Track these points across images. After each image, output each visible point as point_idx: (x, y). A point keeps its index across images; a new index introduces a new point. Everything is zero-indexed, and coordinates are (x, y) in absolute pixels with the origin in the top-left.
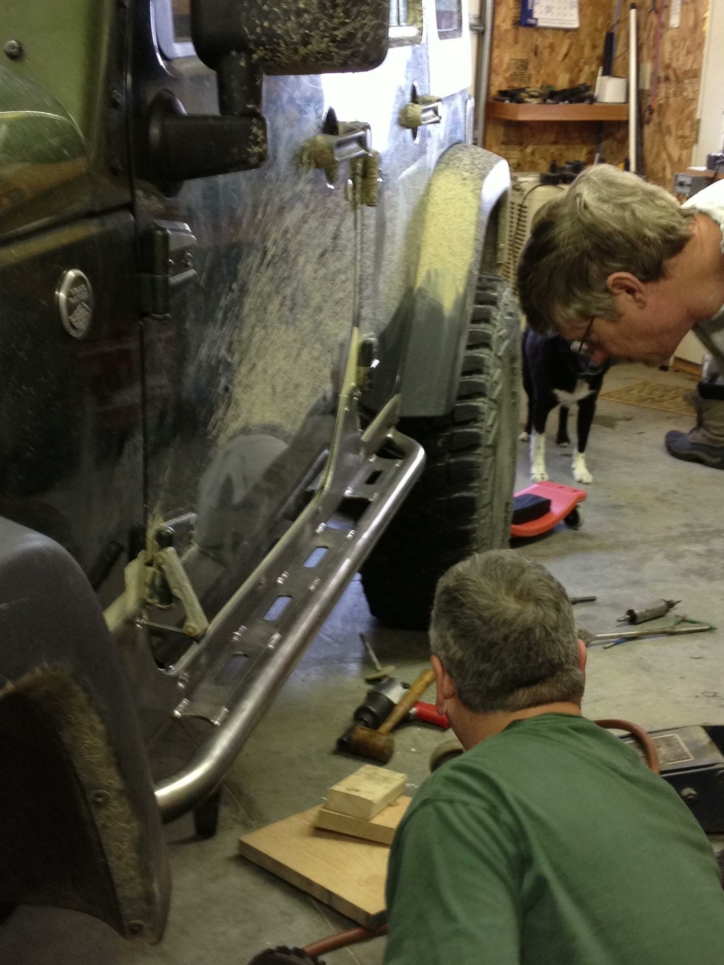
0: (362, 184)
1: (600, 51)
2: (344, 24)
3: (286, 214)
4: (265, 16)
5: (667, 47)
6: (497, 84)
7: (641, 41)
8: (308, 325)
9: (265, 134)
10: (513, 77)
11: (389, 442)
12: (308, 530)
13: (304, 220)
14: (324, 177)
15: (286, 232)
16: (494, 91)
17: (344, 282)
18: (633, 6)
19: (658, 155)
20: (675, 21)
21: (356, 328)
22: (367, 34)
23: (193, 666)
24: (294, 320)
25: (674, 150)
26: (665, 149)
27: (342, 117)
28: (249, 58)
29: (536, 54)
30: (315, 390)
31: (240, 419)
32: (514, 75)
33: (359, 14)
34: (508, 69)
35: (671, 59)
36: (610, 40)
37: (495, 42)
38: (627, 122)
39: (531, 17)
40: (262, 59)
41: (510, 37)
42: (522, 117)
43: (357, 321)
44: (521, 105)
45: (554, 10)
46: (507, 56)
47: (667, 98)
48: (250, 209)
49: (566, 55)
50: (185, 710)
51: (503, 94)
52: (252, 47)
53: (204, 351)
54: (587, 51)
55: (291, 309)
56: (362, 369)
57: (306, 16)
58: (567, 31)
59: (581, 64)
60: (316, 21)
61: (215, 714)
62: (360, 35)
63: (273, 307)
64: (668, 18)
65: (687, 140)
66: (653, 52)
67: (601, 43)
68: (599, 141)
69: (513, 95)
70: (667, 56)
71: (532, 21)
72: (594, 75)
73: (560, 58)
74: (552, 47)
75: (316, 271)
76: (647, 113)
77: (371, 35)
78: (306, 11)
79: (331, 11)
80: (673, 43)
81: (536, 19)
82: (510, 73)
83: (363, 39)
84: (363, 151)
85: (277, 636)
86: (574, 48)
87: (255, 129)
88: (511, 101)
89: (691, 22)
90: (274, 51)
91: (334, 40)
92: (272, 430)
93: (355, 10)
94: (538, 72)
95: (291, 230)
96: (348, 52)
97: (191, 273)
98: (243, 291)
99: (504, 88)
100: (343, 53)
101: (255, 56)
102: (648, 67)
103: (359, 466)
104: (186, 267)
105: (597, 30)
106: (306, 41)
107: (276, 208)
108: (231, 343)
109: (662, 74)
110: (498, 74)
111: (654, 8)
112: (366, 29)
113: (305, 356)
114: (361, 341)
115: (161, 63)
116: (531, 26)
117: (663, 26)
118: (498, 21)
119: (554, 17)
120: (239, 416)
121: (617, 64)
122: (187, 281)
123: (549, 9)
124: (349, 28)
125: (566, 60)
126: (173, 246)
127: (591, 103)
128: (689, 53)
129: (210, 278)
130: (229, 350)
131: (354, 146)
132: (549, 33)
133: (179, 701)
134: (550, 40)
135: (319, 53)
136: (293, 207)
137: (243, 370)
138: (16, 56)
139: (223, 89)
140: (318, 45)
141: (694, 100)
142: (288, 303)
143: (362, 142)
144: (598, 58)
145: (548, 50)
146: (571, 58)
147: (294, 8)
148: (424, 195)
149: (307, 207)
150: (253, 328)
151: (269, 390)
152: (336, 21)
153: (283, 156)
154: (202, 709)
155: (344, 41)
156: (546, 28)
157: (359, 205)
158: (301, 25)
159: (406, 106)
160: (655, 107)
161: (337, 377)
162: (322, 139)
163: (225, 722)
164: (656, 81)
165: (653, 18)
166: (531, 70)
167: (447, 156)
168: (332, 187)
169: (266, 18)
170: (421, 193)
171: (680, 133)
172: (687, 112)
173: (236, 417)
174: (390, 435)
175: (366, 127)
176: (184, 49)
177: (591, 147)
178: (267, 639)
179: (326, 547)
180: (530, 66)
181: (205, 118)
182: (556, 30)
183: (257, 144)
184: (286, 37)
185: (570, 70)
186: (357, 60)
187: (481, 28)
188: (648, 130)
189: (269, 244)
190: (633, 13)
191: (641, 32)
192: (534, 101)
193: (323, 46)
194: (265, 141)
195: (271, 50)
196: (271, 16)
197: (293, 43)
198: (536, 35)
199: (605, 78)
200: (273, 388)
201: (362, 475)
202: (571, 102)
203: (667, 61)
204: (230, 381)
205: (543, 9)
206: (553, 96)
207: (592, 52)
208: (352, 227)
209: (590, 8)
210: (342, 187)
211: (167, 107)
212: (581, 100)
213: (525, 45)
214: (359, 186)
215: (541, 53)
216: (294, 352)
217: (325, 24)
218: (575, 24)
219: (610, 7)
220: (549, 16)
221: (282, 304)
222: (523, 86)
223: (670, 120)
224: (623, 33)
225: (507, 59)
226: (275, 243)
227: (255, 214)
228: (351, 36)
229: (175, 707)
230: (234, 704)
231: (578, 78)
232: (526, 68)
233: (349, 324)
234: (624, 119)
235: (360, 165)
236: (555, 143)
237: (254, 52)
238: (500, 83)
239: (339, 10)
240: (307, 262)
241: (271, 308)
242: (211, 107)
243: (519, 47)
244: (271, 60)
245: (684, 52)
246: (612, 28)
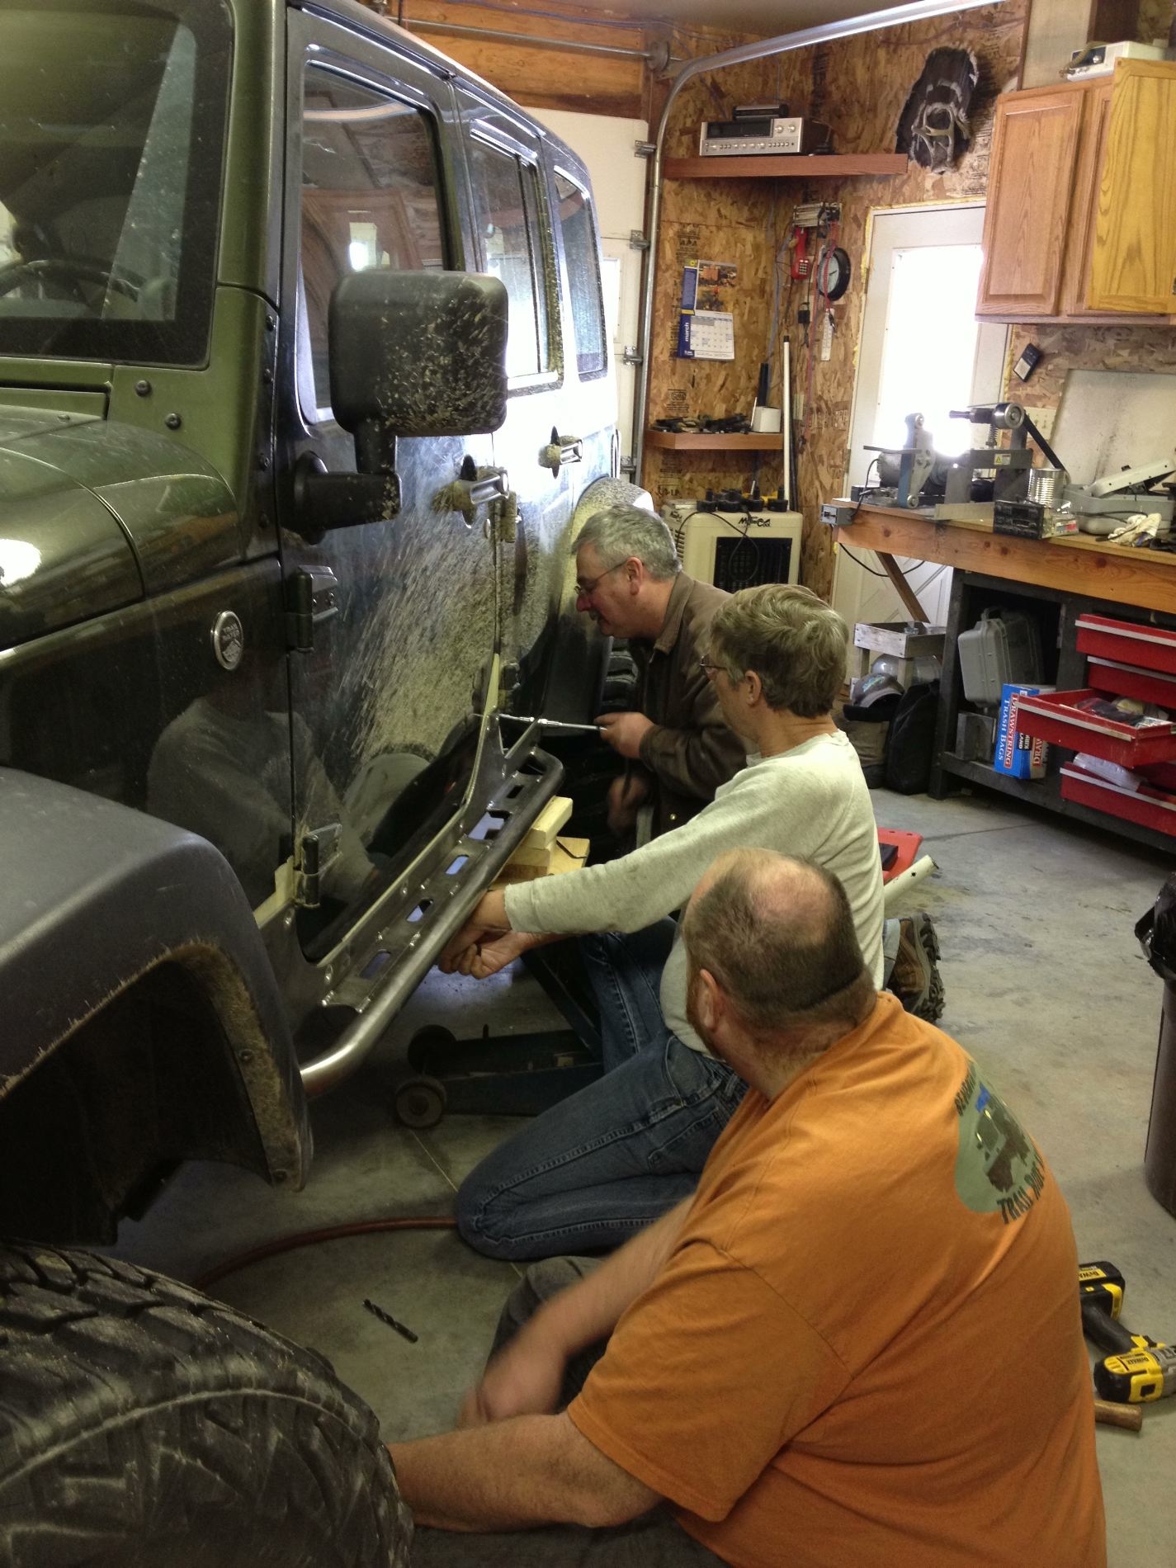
0: (501, 522)
1: (755, 382)
2: (465, 395)
3: (425, 554)
4: (396, 388)
5: (819, 379)
6: (655, 413)
7: (794, 373)
8: (448, 653)
9: (397, 489)
10: (672, 406)
11: (532, 760)
12: (450, 840)
13: (443, 558)
14: (462, 518)
15: (425, 570)
16: (652, 420)
17: (484, 613)
18: (787, 339)
19: (812, 483)
20: (826, 355)
21: (497, 655)
22: (487, 402)
23: (337, 962)
24: (434, 649)
25: (826, 477)
26: (818, 477)
27: (479, 462)
28: (382, 425)
29: (693, 386)
30: (456, 713)
31: (383, 740)
32: (673, 404)
33: (478, 386)
34: (667, 398)
35: (823, 392)
36: (765, 371)
37: (653, 373)
38: (782, 451)
39: (689, 349)
40: (393, 426)
41: (668, 368)
42: (678, 447)
43: (498, 648)
44: (678, 436)
45: (711, 342)
46: (664, 387)
47: (820, 428)
48: (389, 551)
49: (722, 386)
50: (332, 1000)
51: (661, 423)
52: (384, 415)
53: (347, 678)
54: (743, 382)
55: (431, 640)
56: (503, 692)
57: (432, 389)
58: (723, 362)
59: (737, 395)
60: (440, 394)
61: (359, 1004)
62: (480, 404)
63: (414, 638)
64: (820, 352)
65: (837, 470)
66: (806, 385)
67: (756, 374)
68: (756, 469)
69: (671, 424)
70: (819, 388)
71: (690, 353)
72: (750, 405)
73: (716, 389)
74: (708, 377)
75: (456, 604)
76: (801, 443)
77: (491, 403)
78: (431, 384)
79: (454, 385)
80: (824, 376)
81: (693, 351)
82: (668, 402)
83: (483, 407)
84: (499, 494)
85: (417, 936)
86: (730, 379)
87: (388, 486)
88: (668, 431)
89: (841, 357)
90: (404, 419)
91: (456, 409)
92: (416, 749)
93: (475, 383)
94: (696, 402)
95: (430, 568)
96: (470, 419)
97: (334, 610)
98: (384, 624)
99: (662, 417)
100: (465, 419)
101: (387, 423)
102: (801, 398)
103: (502, 781)
104: (329, 605)
105: (752, 362)
106: (432, 410)
107: (415, 549)
108: (372, 672)
109: (814, 406)
110: (656, 404)
111: (806, 342)
112: (485, 399)
113: (446, 681)
114: (502, 666)
115: (306, 427)
116: (689, 357)
117: (815, 358)
118: (656, 352)
119: (712, 348)
120: (381, 736)
121: (772, 393)
122: (331, 618)
123: (705, 341)
124: (470, 399)
125: (722, 392)
126: (316, 588)
127: (746, 433)
128: (839, 385)
129: (351, 614)
130: (370, 678)
131: (491, 489)
132: (706, 365)
133: (327, 992)
134: (708, 371)
135: (444, 420)
136: (432, 547)
137: (385, 695)
138: (175, 426)
139: (360, 452)
140: (443, 413)
141: (844, 431)
142: (428, 634)
143: (498, 486)
144: (754, 389)
145: (705, 381)
146: (727, 389)
147: (421, 382)
148: (567, 529)
149: (446, 546)
150: (394, 657)
151: (410, 713)
152: (458, 392)
153: (422, 502)
154: (347, 999)
155: (465, 409)
156: (702, 360)
157: (498, 542)
158: (427, 397)
159: (546, 448)
160: (807, 437)
161: (479, 699)
162: (460, 485)
163: (368, 1010)
164: (809, 411)
165: (806, 351)
166: (689, 400)
167: (590, 491)
168: (469, 527)
169: (397, 391)
170: (564, 526)
171: (832, 462)
172: (837, 443)
173: (379, 737)
174: (533, 753)
175: (501, 472)
176: (325, 414)
177: (747, 475)
178: (409, 939)
179: (467, 856)
180: (687, 397)
181: (344, 476)
182: (711, 360)
183: (390, 498)
184: (414, 407)
185: (725, 400)
186: (478, 425)
187: (639, 360)
188: (801, 459)
189: (409, 581)
190: (786, 345)
191: (795, 363)
192: (691, 431)
193: (448, 414)
194: (398, 495)
195: (400, 418)
196: (400, 389)
197: (420, 412)
198: (692, 366)
199: (760, 408)
200: (415, 712)
201: (504, 790)
202: (726, 432)
203: (820, 393)
204: (372, 706)
205: (700, 341)
206: (709, 425)
207: (747, 383)
208: (492, 563)
209: (745, 341)
210: (481, 526)
211: (308, 465)
212: (736, 430)
213: (683, 376)
214: (498, 525)
215: (698, 384)
216: (435, 677)
217: (449, 396)
218: (732, 357)
219: (765, 338)
220: (705, 348)
221: (422, 635)
222: (681, 415)
223: (823, 451)
224: (778, 364)
225: (664, 389)
226: (414, 580)
227: (395, 553)
228: (472, 405)
229: (323, 998)
230: (376, 996)
231: (735, 409)
232: (684, 399)
233: (490, 650)
234: (779, 448)
235: (498, 505)
236: (713, 470)
237: (387, 420)
238: (658, 413)
239: (460, 383)
240: (445, 597)
241: (410, 639)
242: (350, 465)
243: (676, 378)
244: (402, 425)
245: (836, 384)
246: (767, 359)
